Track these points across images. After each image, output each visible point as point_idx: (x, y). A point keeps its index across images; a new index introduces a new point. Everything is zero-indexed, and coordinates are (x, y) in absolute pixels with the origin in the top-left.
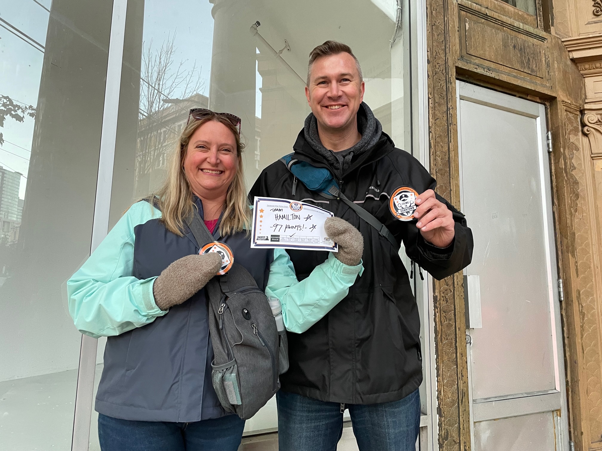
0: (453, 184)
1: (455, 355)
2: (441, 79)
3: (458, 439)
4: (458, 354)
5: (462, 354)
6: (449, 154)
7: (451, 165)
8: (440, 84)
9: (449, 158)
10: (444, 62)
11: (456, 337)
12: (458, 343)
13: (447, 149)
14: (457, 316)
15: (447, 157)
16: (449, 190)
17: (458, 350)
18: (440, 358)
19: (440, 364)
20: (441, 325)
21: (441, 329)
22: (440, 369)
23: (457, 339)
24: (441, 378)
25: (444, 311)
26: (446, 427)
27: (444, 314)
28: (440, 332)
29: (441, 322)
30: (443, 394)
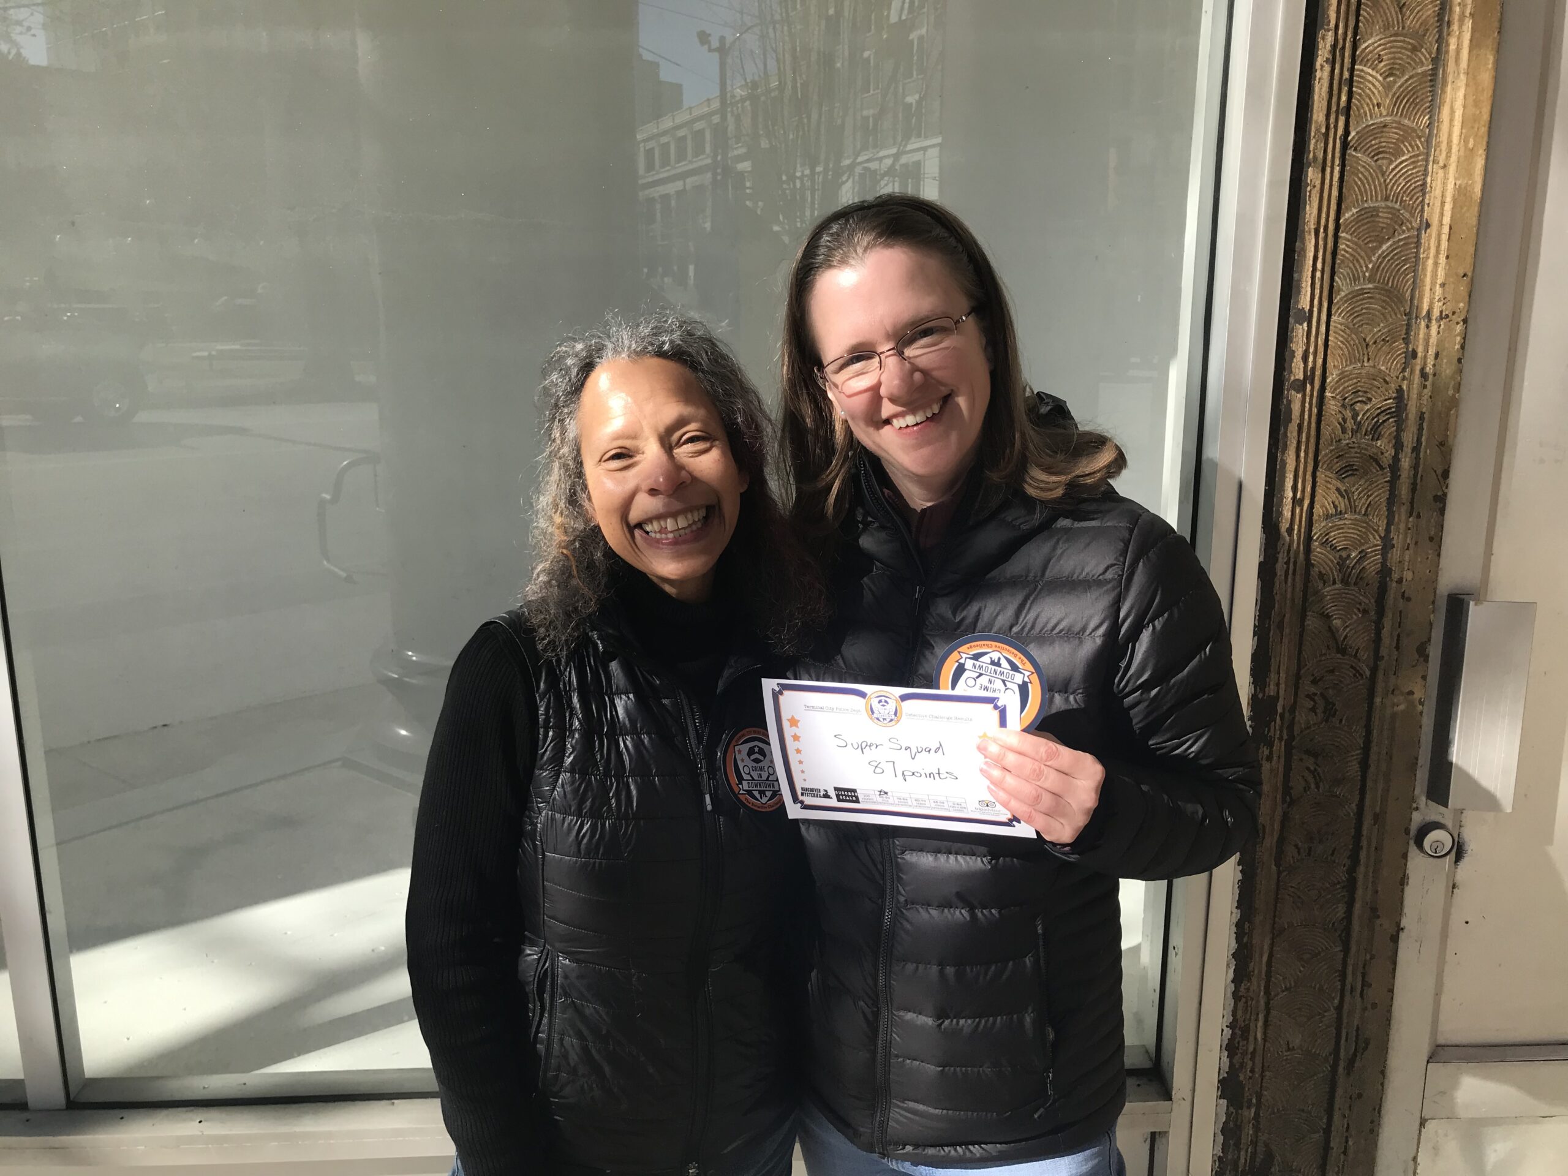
1: (1341, 909)
4: (1358, 906)
5: (1374, 910)
11: (1357, 848)
12: (1361, 869)
14: (1372, 769)
17: (1359, 893)
18: (1258, 919)
19: (1256, 940)
20: (1284, 801)
21: (1285, 817)
22: (1257, 956)
23: (1363, 855)
24: (1256, 985)
25: (1308, 752)
26: (1263, 1137)
27: (1310, 762)
28: (1277, 826)
29: (1287, 789)
30: (1265, 1033)
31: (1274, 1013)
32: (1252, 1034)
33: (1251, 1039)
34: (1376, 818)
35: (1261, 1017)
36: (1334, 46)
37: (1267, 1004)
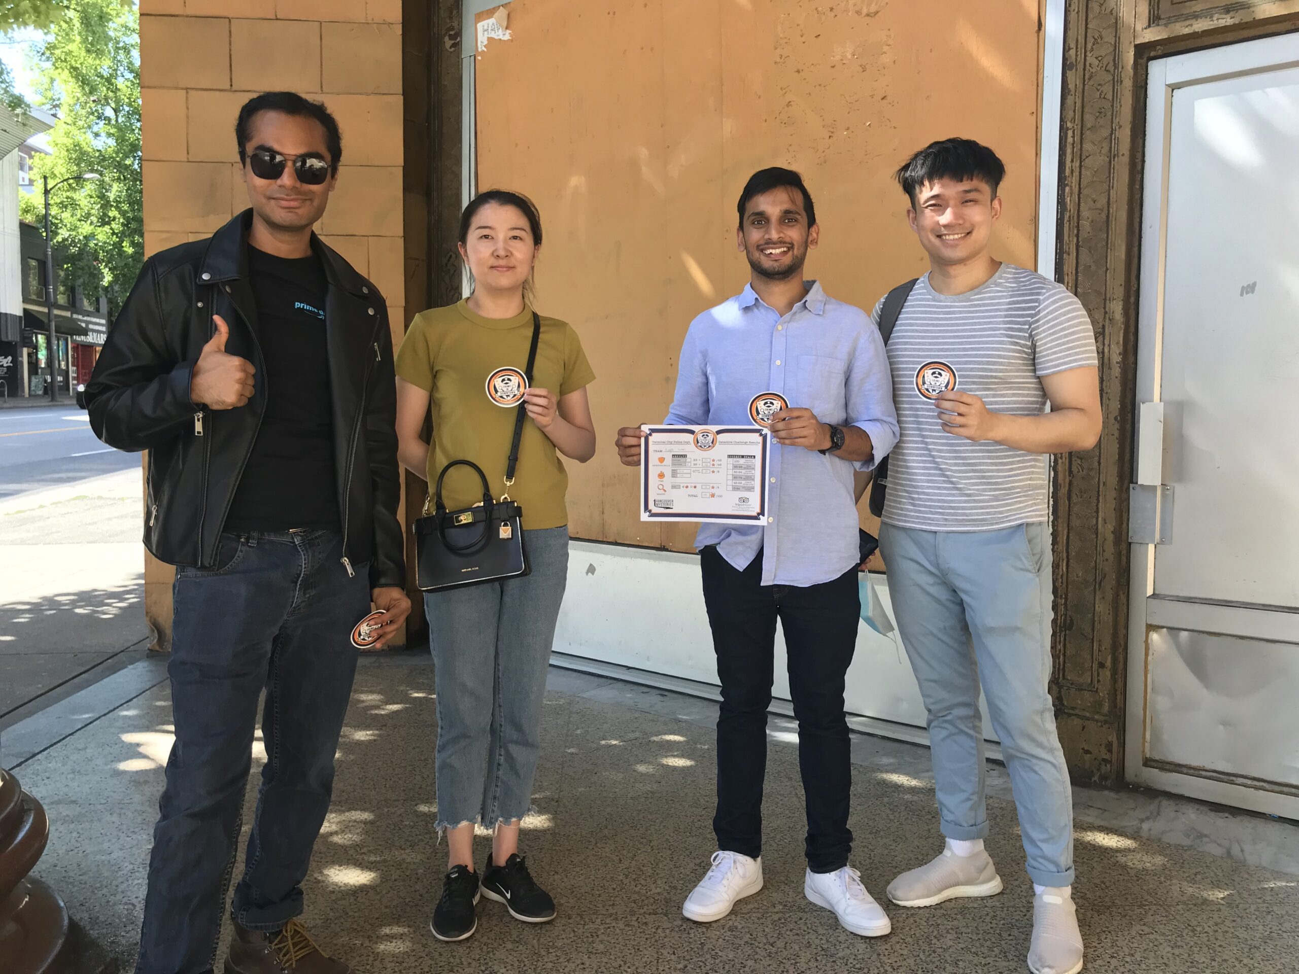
0: (1111, 259)
1: (1094, 521)
2: (1102, 82)
3: (1091, 634)
4: (1100, 519)
5: (1105, 520)
6: (1108, 210)
7: (1110, 228)
8: (1098, 93)
9: (1108, 217)
10: (1112, 49)
11: (1099, 496)
12: (1100, 504)
13: (1105, 201)
14: (1102, 464)
15: (1104, 216)
16: (1105, 269)
17: (1100, 514)
18: (1060, 521)
19: (1060, 529)
20: (1070, 476)
21: (1070, 483)
22: (1061, 536)
23: (1101, 498)
24: (1061, 547)
25: (1078, 457)
26: (1069, 613)
27: (1079, 461)
28: (1067, 485)
29: (1070, 472)
30: (1067, 568)
31: (1071, 561)
32: (1061, 567)
33: (1061, 570)
34: (1104, 483)
35: (1065, 561)
36: (1070, 217)
37: (1068, 557)
